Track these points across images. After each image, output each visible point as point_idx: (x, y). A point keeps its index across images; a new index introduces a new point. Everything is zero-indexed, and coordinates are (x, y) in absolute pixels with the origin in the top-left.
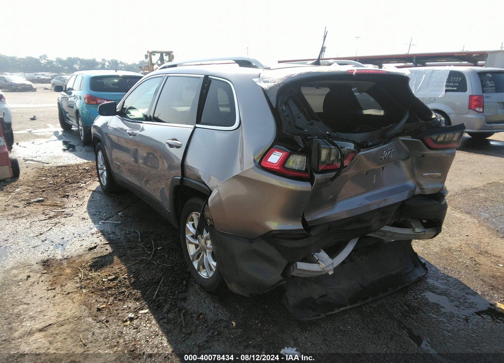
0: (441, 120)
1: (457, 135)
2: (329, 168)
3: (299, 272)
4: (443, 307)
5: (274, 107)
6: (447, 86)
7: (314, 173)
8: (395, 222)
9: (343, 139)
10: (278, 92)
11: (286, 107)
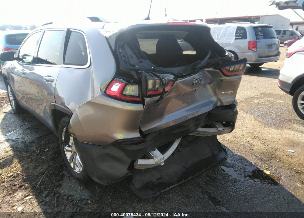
0: (231, 56)
1: (242, 66)
2: (155, 93)
3: (140, 166)
4: (230, 176)
5: (114, 50)
6: (236, 36)
7: (144, 98)
8: (206, 124)
9: (164, 72)
10: (116, 39)
11: (123, 50)
